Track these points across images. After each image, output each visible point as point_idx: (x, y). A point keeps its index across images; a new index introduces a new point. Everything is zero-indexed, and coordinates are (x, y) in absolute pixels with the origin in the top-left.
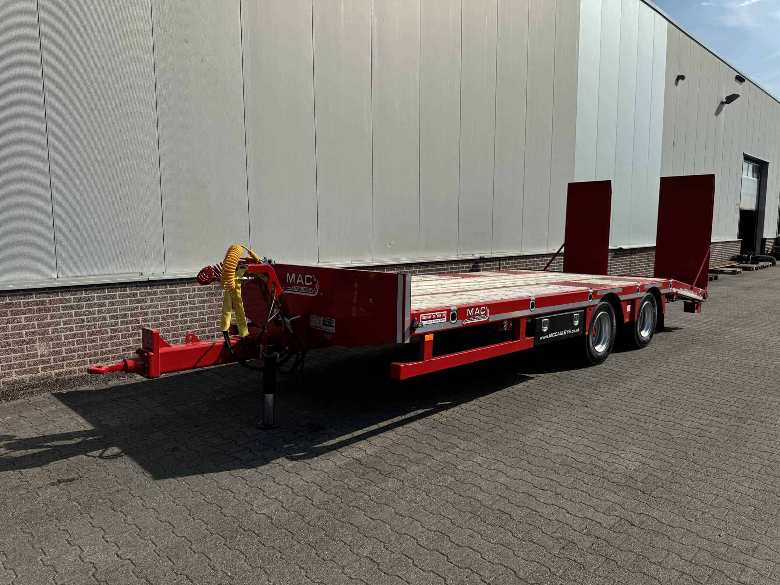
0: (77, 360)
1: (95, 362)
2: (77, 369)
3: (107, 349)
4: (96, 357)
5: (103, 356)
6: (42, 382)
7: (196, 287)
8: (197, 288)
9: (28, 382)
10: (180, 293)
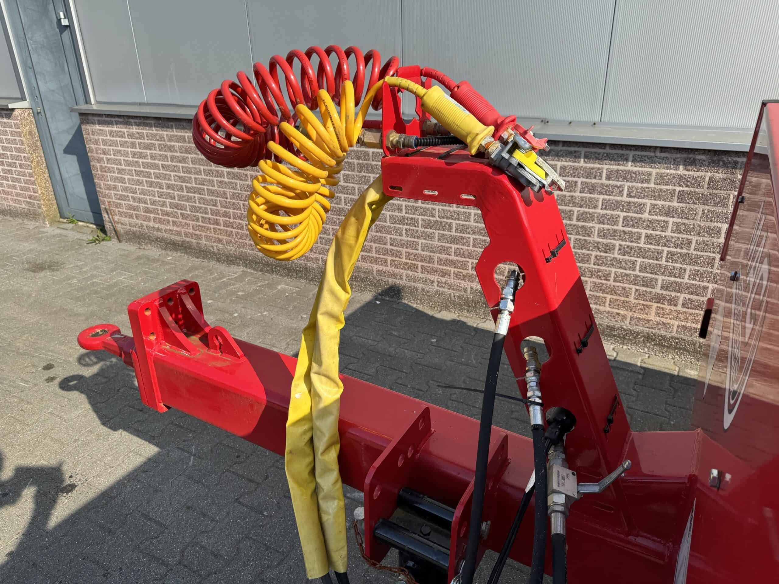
0: (404, 260)
1: (428, 272)
2: (404, 274)
3: (448, 257)
4: (431, 265)
5: (441, 267)
7: (654, 171)
8: (657, 173)
10: (608, 178)
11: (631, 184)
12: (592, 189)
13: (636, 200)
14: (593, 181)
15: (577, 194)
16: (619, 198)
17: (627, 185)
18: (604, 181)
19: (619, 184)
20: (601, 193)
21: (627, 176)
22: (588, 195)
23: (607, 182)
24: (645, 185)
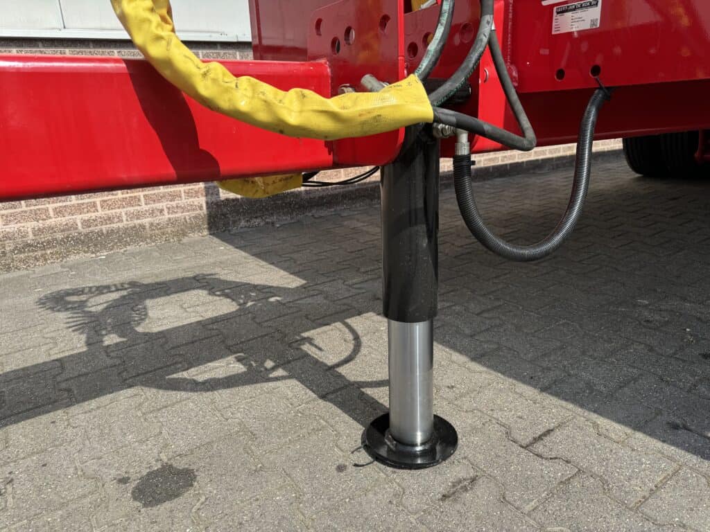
6: (59, 236)
9: (31, 236)
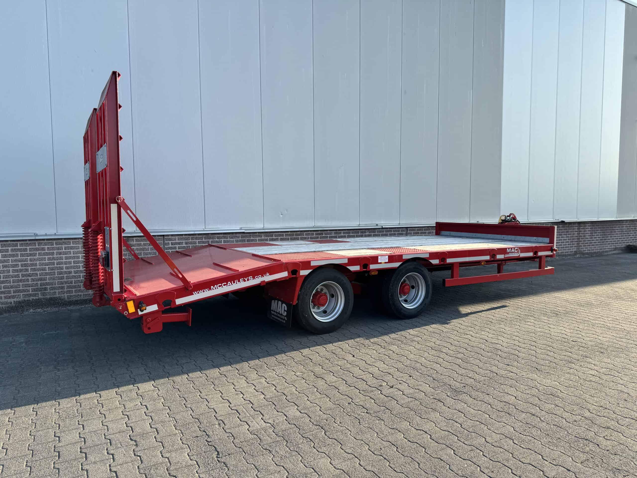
11: (73, 250)
12: (60, 254)
13: (76, 255)
14: (60, 251)
15: (55, 256)
16: (70, 255)
17: (72, 251)
18: (64, 250)
19: (69, 251)
20: (64, 254)
21: (72, 248)
22: (59, 256)
23: (65, 251)
24: (78, 250)
